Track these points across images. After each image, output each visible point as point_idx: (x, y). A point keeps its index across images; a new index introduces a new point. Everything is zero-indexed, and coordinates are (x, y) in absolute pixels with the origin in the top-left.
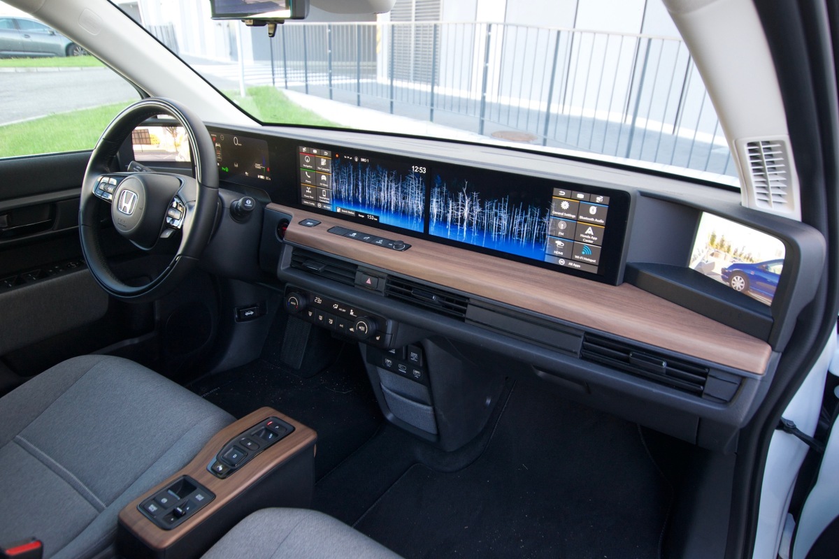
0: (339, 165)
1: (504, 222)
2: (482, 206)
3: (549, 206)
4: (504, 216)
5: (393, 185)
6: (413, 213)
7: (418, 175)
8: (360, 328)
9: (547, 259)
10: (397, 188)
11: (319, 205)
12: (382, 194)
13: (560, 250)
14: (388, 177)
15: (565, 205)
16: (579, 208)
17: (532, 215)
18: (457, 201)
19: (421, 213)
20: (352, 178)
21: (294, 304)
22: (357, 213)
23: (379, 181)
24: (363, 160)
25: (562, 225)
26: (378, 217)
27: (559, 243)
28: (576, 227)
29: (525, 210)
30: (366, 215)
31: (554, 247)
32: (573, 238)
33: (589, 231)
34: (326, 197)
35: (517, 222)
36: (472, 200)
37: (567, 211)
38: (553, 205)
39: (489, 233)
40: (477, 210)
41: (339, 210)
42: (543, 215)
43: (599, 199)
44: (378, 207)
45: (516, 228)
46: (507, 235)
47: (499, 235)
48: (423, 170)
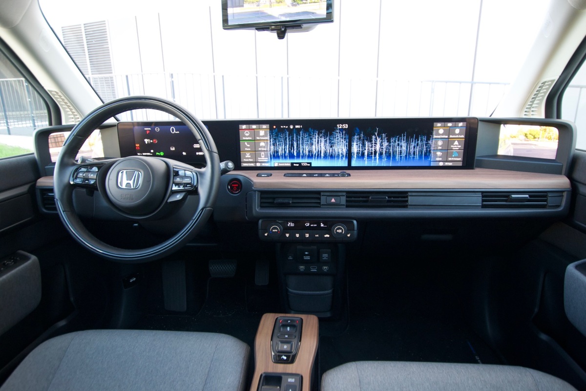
0: (276, 133)
1: (404, 148)
2: (389, 141)
3: (432, 134)
4: (404, 144)
5: (323, 140)
6: (339, 155)
7: (342, 130)
8: (338, 231)
9: (432, 164)
10: (326, 141)
11: (258, 165)
12: (314, 147)
13: (440, 157)
14: (319, 135)
15: (441, 131)
16: (449, 132)
17: (422, 140)
18: (371, 141)
19: (345, 154)
20: (288, 140)
21: (276, 231)
22: (292, 164)
23: (311, 139)
24: (297, 127)
25: (440, 143)
26: (310, 163)
27: (439, 153)
28: (448, 142)
29: (417, 138)
30: (300, 164)
31: (436, 156)
32: (447, 150)
33: (456, 143)
34: (265, 157)
35: (412, 146)
36: (382, 139)
37: (442, 135)
38: (434, 132)
39: (394, 157)
40: (385, 144)
41: (276, 165)
42: (428, 139)
43: (461, 124)
44: (311, 156)
45: (412, 150)
46: (406, 156)
47: (401, 157)
48: (346, 126)
